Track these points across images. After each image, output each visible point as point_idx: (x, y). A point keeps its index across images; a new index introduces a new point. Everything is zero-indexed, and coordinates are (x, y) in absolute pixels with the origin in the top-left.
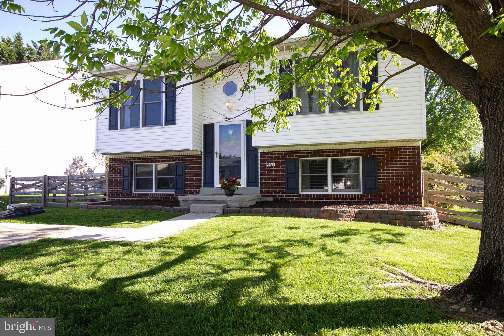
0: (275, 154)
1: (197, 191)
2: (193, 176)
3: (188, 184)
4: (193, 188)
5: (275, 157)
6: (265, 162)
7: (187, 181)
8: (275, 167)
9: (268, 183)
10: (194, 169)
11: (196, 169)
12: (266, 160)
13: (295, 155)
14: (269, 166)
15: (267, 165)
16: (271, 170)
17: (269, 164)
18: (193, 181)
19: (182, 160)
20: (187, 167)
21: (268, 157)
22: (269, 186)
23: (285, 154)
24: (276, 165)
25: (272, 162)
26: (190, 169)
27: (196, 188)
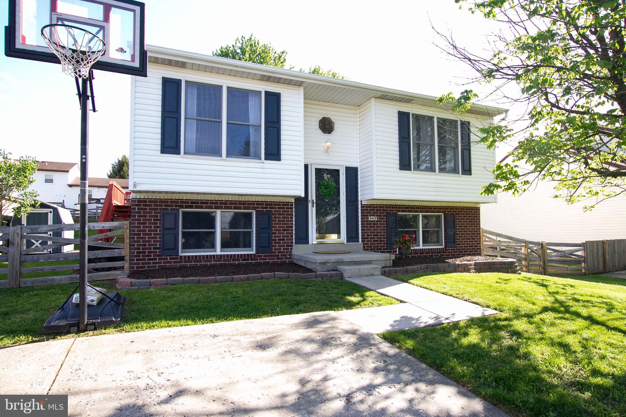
0: (377, 207)
1: (288, 249)
2: (283, 230)
3: (275, 240)
4: (284, 246)
5: (377, 210)
6: (368, 216)
7: (275, 237)
8: (377, 221)
9: (371, 238)
10: (284, 221)
11: (287, 221)
12: (369, 213)
13: (394, 209)
14: (371, 220)
15: (369, 219)
16: (373, 224)
17: (372, 217)
18: (283, 236)
19: (267, 208)
20: (275, 218)
21: (370, 210)
22: (371, 241)
23: (386, 207)
24: (378, 219)
25: (374, 216)
26: (279, 221)
27: (287, 246)
